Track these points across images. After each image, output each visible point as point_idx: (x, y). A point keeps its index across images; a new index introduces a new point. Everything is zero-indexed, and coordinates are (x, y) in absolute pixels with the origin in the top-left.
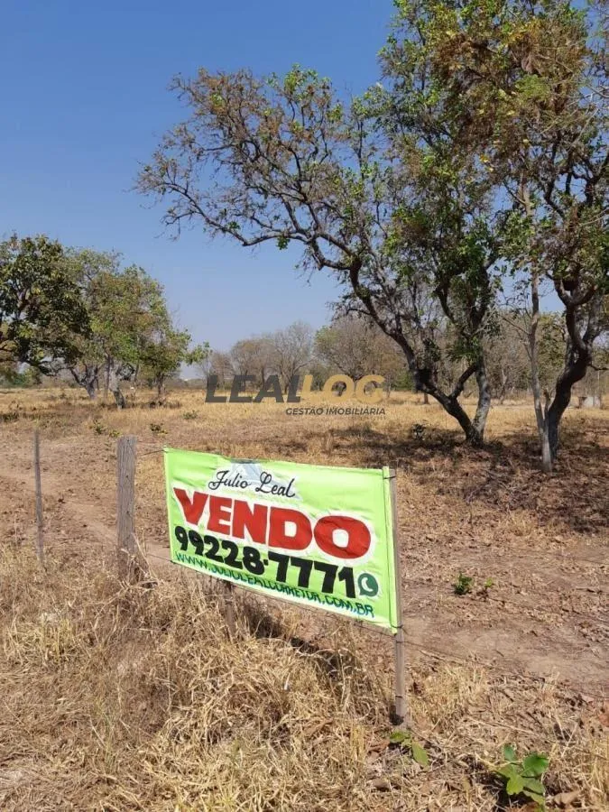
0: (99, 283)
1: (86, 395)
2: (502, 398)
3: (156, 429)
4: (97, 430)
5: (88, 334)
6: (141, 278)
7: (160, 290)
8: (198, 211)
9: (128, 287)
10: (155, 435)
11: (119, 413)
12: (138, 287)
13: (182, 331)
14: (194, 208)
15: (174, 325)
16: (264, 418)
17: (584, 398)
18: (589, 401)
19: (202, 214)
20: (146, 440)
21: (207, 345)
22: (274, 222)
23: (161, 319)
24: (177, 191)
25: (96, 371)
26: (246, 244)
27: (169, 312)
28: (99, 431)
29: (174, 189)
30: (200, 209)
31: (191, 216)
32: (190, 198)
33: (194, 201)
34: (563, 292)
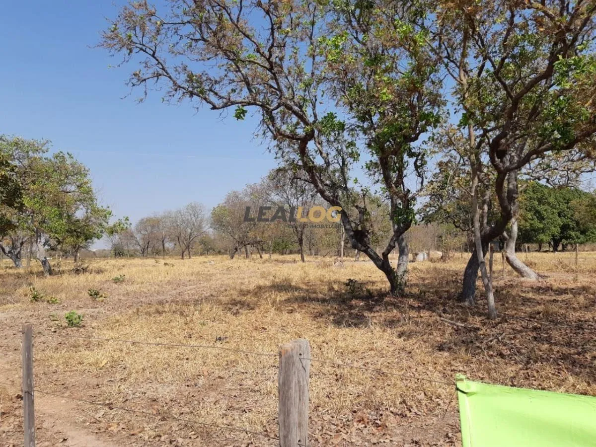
0: (29, 166)
1: (13, 265)
2: (358, 256)
3: (94, 294)
4: (34, 297)
5: (21, 208)
6: (69, 161)
7: (86, 172)
8: (165, 74)
9: (57, 169)
10: (94, 301)
11: (49, 280)
12: (66, 169)
13: (105, 208)
14: (161, 71)
15: (98, 203)
16: (187, 279)
17: (416, 255)
18: (421, 257)
19: (170, 77)
20: (86, 306)
21: (127, 219)
22: (232, 95)
23: (87, 196)
24: (145, 51)
25: (22, 244)
26: (214, 108)
27: (94, 191)
28: (35, 298)
29: (141, 49)
30: (166, 72)
31: (158, 78)
32: (157, 60)
33: (162, 65)
34: (496, 159)
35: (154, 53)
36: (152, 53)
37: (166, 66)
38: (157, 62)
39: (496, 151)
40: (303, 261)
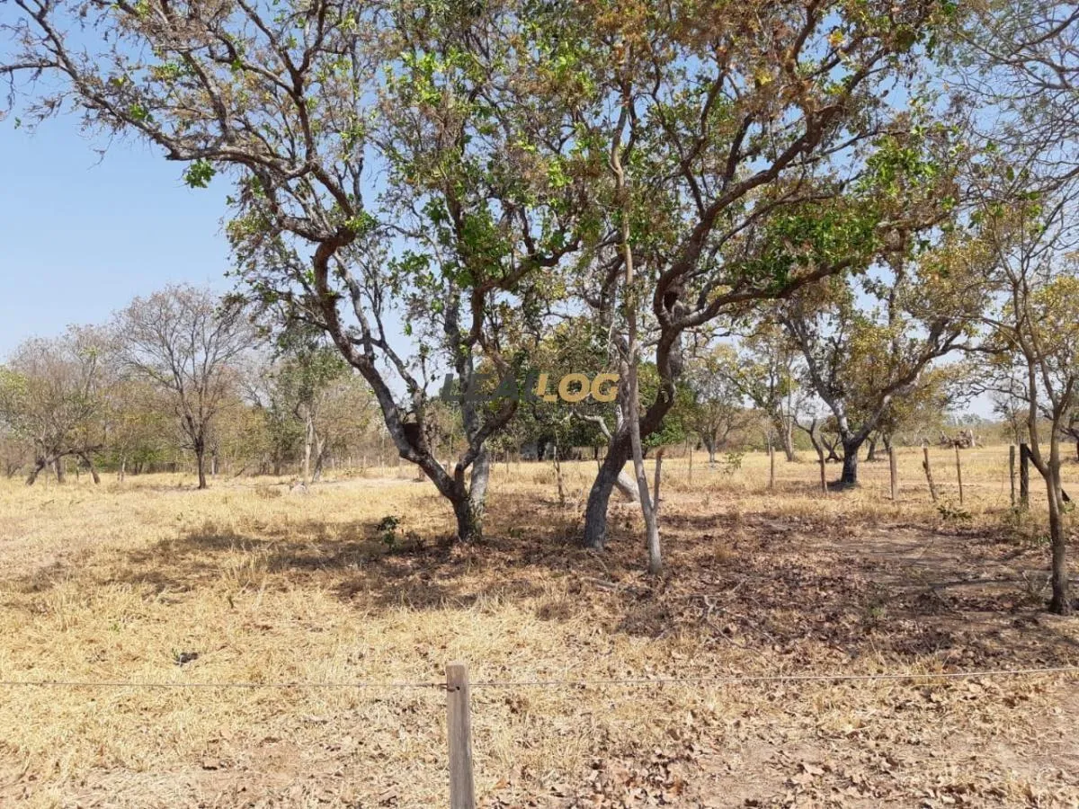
8: (63, 65)
30: (66, 62)
31: (39, 72)
32: (48, 30)
33: (56, 41)
34: (664, 307)
35: (43, 12)
36: (37, 9)
37: (65, 46)
38: (46, 34)
39: (666, 296)
40: (203, 485)
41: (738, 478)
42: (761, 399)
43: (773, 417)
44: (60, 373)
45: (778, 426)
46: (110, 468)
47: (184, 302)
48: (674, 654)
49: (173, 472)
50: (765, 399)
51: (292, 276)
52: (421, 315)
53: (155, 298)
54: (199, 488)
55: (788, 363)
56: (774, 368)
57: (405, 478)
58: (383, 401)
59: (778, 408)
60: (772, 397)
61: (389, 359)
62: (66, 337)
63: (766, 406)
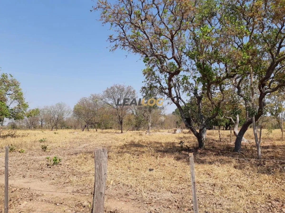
3: (44, 148)
4: (11, 149)
12: (9, 83)
17: (176, 130)
30: (126, 37)
33: (125, 33)
34: (261, 88)
35: (123, 27)
38: (123, 32)
39: (262, 84)
40: (122, 132)
41: (271, 136)
42: (273, 113)
43: (277, 119)
44: (89, 105)
45: (278, 121)
46: (100, 128)
47: (118, 88)
48: (277, 179)
49: (111, 129)
50: (274, 113)
51: (157, 82)
52: (186, 90)
53: (112, 88)
54: (121, 133)
55: (281, 103)
56: (277, 104)
57: (170, 132)
58: (181, 112)
59: (278, 116)
60: (276, 113)
61: (181, 102)
62: (90, 97)
63: (275, 116)
